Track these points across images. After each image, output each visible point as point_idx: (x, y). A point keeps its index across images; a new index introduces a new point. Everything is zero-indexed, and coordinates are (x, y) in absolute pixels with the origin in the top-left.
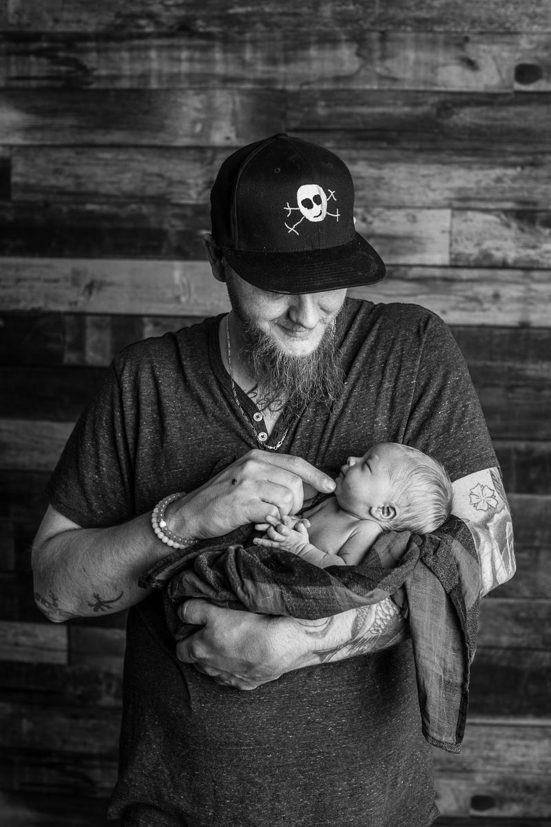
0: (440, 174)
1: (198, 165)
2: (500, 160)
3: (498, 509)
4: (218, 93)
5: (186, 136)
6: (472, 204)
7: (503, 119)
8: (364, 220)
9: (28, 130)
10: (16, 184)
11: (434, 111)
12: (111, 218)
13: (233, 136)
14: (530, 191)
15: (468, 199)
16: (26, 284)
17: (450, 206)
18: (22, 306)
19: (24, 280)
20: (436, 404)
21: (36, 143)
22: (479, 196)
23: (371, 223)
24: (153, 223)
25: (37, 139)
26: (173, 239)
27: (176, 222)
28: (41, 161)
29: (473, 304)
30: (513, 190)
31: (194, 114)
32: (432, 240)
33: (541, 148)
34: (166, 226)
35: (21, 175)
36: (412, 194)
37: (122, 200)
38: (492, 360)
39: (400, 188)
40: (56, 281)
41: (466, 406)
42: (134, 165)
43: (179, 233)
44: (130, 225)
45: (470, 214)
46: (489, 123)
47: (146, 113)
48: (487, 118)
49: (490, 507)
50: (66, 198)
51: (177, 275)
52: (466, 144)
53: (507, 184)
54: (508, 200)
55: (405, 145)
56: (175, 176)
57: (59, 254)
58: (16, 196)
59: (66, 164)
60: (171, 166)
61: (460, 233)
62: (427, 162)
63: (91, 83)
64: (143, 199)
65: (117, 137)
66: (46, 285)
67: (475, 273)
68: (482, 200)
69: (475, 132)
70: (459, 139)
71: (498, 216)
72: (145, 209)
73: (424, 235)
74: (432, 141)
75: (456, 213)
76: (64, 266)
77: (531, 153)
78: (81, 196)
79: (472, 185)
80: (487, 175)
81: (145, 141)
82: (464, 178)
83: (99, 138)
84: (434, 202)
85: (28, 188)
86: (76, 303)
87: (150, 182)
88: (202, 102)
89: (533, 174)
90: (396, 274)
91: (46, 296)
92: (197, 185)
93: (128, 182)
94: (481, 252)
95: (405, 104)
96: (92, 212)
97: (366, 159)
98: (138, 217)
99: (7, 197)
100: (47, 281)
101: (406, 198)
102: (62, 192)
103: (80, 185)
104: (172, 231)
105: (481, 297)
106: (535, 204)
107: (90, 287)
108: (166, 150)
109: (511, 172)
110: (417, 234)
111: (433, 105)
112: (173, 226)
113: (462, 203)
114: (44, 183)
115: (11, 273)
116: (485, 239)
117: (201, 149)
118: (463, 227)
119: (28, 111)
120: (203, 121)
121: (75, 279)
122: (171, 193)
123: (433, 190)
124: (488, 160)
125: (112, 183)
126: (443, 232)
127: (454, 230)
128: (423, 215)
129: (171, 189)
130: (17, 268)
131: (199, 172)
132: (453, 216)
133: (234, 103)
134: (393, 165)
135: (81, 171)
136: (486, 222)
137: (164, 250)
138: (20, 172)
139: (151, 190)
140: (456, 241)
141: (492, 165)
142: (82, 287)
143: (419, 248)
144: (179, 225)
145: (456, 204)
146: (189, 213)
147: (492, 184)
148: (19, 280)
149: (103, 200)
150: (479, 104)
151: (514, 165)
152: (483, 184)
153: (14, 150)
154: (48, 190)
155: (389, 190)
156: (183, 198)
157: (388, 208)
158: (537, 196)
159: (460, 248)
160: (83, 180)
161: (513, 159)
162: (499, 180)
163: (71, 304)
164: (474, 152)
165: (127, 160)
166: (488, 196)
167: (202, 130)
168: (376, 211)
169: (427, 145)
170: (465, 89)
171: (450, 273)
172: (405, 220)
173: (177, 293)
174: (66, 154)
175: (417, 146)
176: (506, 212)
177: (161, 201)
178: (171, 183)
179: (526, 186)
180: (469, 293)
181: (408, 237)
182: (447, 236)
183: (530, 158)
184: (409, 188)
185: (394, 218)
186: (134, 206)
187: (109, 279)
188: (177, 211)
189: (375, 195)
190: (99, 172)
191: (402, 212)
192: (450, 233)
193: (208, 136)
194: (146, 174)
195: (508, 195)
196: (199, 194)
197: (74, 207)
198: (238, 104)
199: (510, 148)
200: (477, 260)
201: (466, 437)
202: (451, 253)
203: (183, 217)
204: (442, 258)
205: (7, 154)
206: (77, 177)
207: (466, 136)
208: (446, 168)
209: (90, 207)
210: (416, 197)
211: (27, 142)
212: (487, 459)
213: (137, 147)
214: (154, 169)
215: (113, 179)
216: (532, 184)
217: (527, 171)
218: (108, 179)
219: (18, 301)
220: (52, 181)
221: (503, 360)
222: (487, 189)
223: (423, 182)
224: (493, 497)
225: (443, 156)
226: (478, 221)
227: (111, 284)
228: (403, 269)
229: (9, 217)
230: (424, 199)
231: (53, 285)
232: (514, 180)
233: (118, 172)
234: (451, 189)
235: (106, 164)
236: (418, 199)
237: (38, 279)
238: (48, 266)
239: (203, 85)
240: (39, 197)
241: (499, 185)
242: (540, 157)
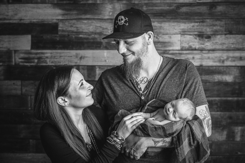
0: (177, 25)
1: (111, 24)
2: (193, 21)
4: (116, 4)
5: (107, 16)
6: (186, 33)
7: (194, 10)
8: (157, 38)
9: (63, 15)
10: (60, 30)
11: (175, 8)
12: (87, 39)
14: (202, 29)
15: (185, 32)
16: (63, 58)
17: (180, 34)
18: (61, 64)
19: (62, 56)
21: (65, 18)
22: (188, 31)
23: (159, 39)
24: (98, 40)
25: (66, 17)
26: (104, 44)
28: (67, 23)
30: (197, 29)
31: (109, 10)
32: (176, 43)
33: (204, 17)
34: (102, 41)
35: (61, 27)
36: (170, 31)
37: (90, 34)
39: (166, 29)
40: (71, 56)
42: (93, 24)
43: (106, 42)
44: (92, 41)
45: (186, 36)
46: (190, 11)
47: (96, 10)
48: (190, 10)
49: (205, 116)
50: (74, 34)
51: (105, 54)
52: (184, 17)
53: (196, 27)
54: (196, 32)
55: (168, 17)
56: (105, 27)
57: (72, 49)
58: (60, 33)
59: (74, 24)
60: (103, 24)
61: (183, 41)
62: (174, 22)
63: (81, 2)
64: (95, 33)
65: (88, 16)
66: (68, 58)
67: (187, 52)
68: (189, 32)
69: (186, 13)
70: (182, 16)
71: (193, 36)
72: (96, 36)
73: (173, 42)
74: (175, 16)
75: (182, 35)
76: (73, 52)
77: (202, 19)
78: (78, 33)
79: (186, 28)
80: (190, 25)
81: (96, 18)
82: (184, 26)
83: (83, 17)
84: (176, 33)
85: (63, 31)
86: (77, 63)
87: (98, 29)
88: (112, 7)
89: (203, 24)
90: (166, 52)
91: (68, 61)
92: (110, 29)
93: (91, 29)
94: (189, 46)
95: (167, 6)
96: (81, 37)
97: (157, 21)
98: (94, 39)
99: (57, 33)
100: (68, 57)
101: (168, 32)
102: (73, 32)
103: (78, 30)
104: (104, 42)
105: (189, 58)
106: (203, 32)
107: (81, 58)
108: (102, 20)
109: (196, 24)
110: (171, 41)
111: (175, 6)
113: (183, 33)
114: (68, 29)
115: (58, 55)
116: (190, 42)
117: (112, 19)
118: (184, 39)
119: (63, 10)
120: (112, 12)
121: (77, 56)
122: (103, 32)
123: (176, 29)
124: (190, 21)
125: (87, 29)
126: (179, 41)
127: (182, 40)
128: (173, 36)
129: (103, 31)
130: (60, 53)
132: (181, 36)
133: (121, 7)
134: (164, 23)
135: (78, 26)
136: (190, 38)
137: (102, 47)
138: (61, 26)
139: (98, 31)
140: (182, 43)
141: (191, 22)
142: (79, 58)
143: (172, 45)
145: (182, 33)
147: (191, 27)
148: (61, 57)
149: (84, 34)
150: (187, 6)
151: (197, 22)
152: (189, 27)
153: (59, 20)
154: (69, 31)
155: (164, 30)
156: (107, 33)
157: (163, 34)
158: (204, 30)
159: (183, 45)
160: (79, 28)
161: (197, 20)
162: (193, 26)
163: (75, 63)
164: (186, 19)
165: (91, 23)
166: (190, 31)
167: (112, 14)
168: (160, 35)
169: (174, 17)
170: (183, 2)
171: (181, 52)
172: (168, 38)
173: (106, 59)
174: (74, 21)
175: (171, 18)
176: (195, 35)
177: (100, 34)
178: (103, 29)
179: (201, 28)
180: (186, 57)
181: (169, 42)
182: (180, 42)
183: (201, 20)
184: (169, 29)
185: (165, 37)
186: (93, 35)
187: (86, 56)
189: (160, 31)
190: (83, 26)
191: (167, 36)
192: (180, 41)
193: (114, 16)
194: (96, 26)
195: (196, 30)
196: (111, 32)
197: (76, 36)
198: (122, 7)
199: (196, 18)
200: (188, 48)
202: (181, 46)
204: (178, 48)
205: (57, 22)
206: (77, 28)
207: (184, 15)
208: (179, 23)
209: (81, 36)
210: (171, 31)
211: (63, 18)
213: (94, 19)
214: (98, 25)
215: (87, 28)
216: (202, 27)
217: (201, 24)
218: (86, 28)
219: (60, 62)
220: (70, 29)
222: (190, 29)
223: (173, 27)
224: (206, 113)
225: (178, 20)
226: (188, 37)
227: (87, 57)
228: (168, 51)
229: (58, 39)
230: (173, 32)
231: (70, 58)
232: (197, 26)
233: (88, 26)
234: (180, 29)
235: (85, 24)
236: (172, 32)
237: (66, 56)
238: (69, 53)
239: (112, 2)
240: (66, 33)
241: (193, 28)
242: (204, 20)
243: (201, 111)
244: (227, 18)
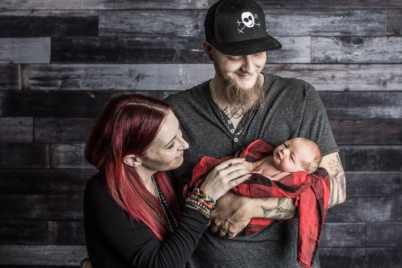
0: (305, 20)
1: (190, 18)
2: (333, 13)
3: (340, 171)
5: (184, 4)
6: (321, 34)
9: (107, 2)
10: (101, 28)
12: (149, 44)
13: (207, 4)
14: (347, 27)
15: (319, 32)
16: (106, 77)
17: (310, 35)
18: (104, 88)
19: (105, 75)
20: (312, 124)
21: (111, 9)
22: (324, 30)
24: (169, 46)
25: (111, 7)
26: (179, 54)
27: (179, 45)
28: (113, 17)
29: (323, 81)
30: (340, 27)
32: (302, 51)
33: (352, 7)
34: (175, 48)
35: (104, 24)
36: (292, 30)
37: (154, 35)
38: (332, 107)
39: (286, 27)
40: (121, 75)
41: (325, 126)
42: (160, 18)
43: (181, 50)
44: (157, 47)
45: (320, 38)
49: (337, 170)
50: (126, 35)
51: (181, 71)
52: (317, 6)
53: (337, 24)
54: (337, 32)
55: (289, 7)
56: (179, 23)
57: (122, 62)
58: (101, 34)
59: (125, 18)
60: (177, 19)
61: (315, 48)
62: (299, 15)
64: (164, 35)
65: (150, 5)
66: (116, 77)
67: (323, 66)
68: (325, 32)
70: (313, 4)
71: (333, 39)
72: (164, 40)
73: (298, 49)
74: (301, 5)
75: (313, 38)
76: (125, 68)
77: (347, 10)
78: (133, 34)
79: (320, 25)
80: (327, 20)
81: (164, 7)
82: (317, 22)
83: (142, 5)
84: (302, 33)
85: (107, 30)
86: (131, 86)
87: (167, 27)
89: (348, 19)
90: (285, 68)
91: (116, 82)
92: (190, 28)
93: (156, 26)
94: (325, 56)
96: (138, 41)
97: (270, 14)
98: (161, 43)
99: (97, 35)
100: (116, 75)
101: (289, 32)
102: (124, 32)
103: (133, 28)
104: (178, 49)
105: (326, 78)
106: (350, 33)
107: (138, 78)
108: (175, 11)
109: (338, 18)
110: (295, 49)
112: (178, 47)
113: (316, 34)
114: (115, 28)
115: (98, 72)
116: (327, 50)
117: (191, 10)
118: (317, 45)
121: (130, 74)
122: (177, 32)
123: (302, 28)
124: (327, 13)
125: (148, 27)
126: (307, 47)
127: (312, 46)
128: (298, 39)
129: (177, 30)
130: (102, 69)
131: (191, 21)
132: (312, 39)
134: (282, 16)
135: (133, 22)
136: (327, 42)
137: (174, 59)
138: (103, 23)
139: (168, 30)
140: (314, 51)
141: (329, 15)
142: (134, 78)
143: (296, 55)
144: (181, 47)
145: (313, 34)
146: (186, 41)
147: (330, 24)
148: (102, 75)
149: (144, 35)
151: (339, 15)
152: (325, 24)
153: (100, 12)
154: (117, 31)
155: (281, 28)
156: (183, 34)
157: (281, 36)
158: (350, 30)
159: (316, 55)
160: (134, 26)
161: (339, 12)
162: (333, 22)
163: (128, 86)
164: (321, 9)
165: (155, 16)
166: (328, 30)
169: (299, 7)
171: (311, 67)
172: (289, 42)
173: (181, 79)
174: (126, 13)
175: (294, 7)
176: (336, 37)
177: (172, 35)
178: (177, 27)
179: (345, 25)
180: (321, 76)
181: (291, 50)
182: (309, 49)
183: (347, 12)
184: (291, 27)
185: (284, 41)
186: (159, 38)
187: (147, 74)
188: (180, 40)
189: (275, 30)
190: (142, 22)
191: (288, 38)
192: (311, 47)
193: (195, 4)
194: (165, 22)
195: (337, 29)
196: (191, 32)
197: (129, 39)
199: (337, 7)
200: (323, 60)
201: (325, 139)
202: (311, 57)
203: (183, 43)
204: (307, 59)
205: (97, 14)
206: (131, 24)
208: (308, 17)
209: (137, 39)
210: (294, 31)
211: (107, 8)
212: (334, 149)
213: (160, 10)
214: (169, 20)
215: (149, 25)
216: (348, 24)
217: (346, 18)
218: (146, 26)
219: (102, 85)
220: (119, 27)
221: (338, 107)
222: (327, 27)
223: (297, 24)
224: (338, 166)
225: (306, 12)
226: (324, 42)
227: (148, 76)
228: (288, 65)
229: (98, 45)
230: (298, 32)
231: (120, 77)
232: (340, 22)
233: (151, 22)
234: (310, 27)
235: (146, 18)
236: (295, 32)
237: (112, 74)
238: (117, 68)
240: (113, 35)
241: (333, 25)
242: (351, 11)
243: (332, 162)
244: (391, 7)
